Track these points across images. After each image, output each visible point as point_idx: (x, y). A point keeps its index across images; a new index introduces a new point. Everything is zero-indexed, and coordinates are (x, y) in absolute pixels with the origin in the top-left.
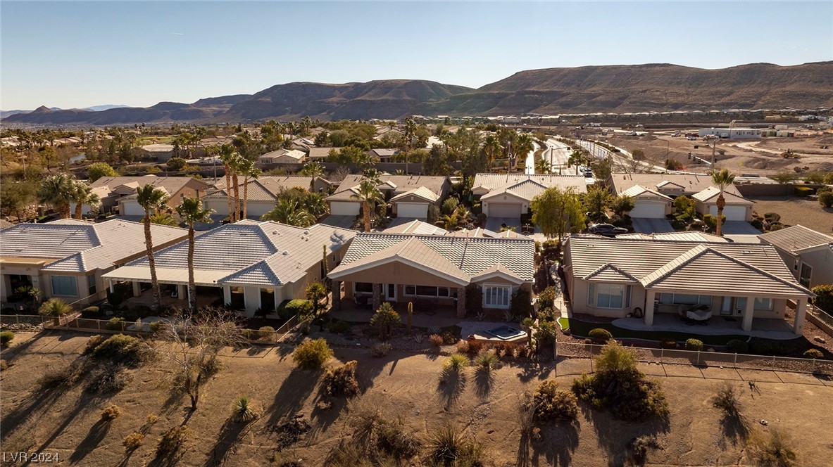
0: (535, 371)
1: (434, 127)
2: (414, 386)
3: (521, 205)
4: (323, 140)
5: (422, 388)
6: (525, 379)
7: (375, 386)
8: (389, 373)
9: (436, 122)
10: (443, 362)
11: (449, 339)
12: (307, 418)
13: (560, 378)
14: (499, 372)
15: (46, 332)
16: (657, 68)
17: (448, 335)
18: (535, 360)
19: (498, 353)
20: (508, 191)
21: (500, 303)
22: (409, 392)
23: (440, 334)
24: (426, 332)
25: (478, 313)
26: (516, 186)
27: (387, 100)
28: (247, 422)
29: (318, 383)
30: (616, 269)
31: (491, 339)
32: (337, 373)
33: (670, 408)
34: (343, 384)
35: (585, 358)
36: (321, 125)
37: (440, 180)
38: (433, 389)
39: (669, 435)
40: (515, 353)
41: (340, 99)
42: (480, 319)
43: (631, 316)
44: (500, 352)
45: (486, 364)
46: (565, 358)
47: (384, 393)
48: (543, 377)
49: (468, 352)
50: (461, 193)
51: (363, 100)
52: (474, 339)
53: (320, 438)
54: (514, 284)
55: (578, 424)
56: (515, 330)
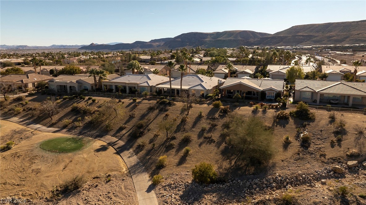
0: (279, 110)
1: (252, 50)
3: (284, 75)
4: (207, 55)
5: (247, 112)
6: (276, 112)
7: (235, 111)
8: (238, 109)
9: (253, 49)
10: (253, 108)
12: (217, 117)
13: (286, 111)
14: (269, 110)
15: (144, 99)
17: (255, 102)
19: (269, 107)
20: (280, 71)
21: (271, 97)
22: (244, 113)
23: (253, 102)
24: (249, 101)
25: (265, 100)
26: (283, 69)
27: (231, 40)
28: (202, 117)
29: (219, 110)
30: (309, 88)
31: (268, 104)
32: (224, 108)
33: (316, 118)
34: (226, 110)
35: (294, 108)
36: (203, 50)
37: (254, 67)
38: (250, 113)
39: (314, 123)
40: (274, 107)
41: (210, 39)
43: (313, 102)
45: (265, 108)
46: (288, 108)
47: (237, 113)
50: (262, 72)
51: (220, 40)
52: (263, 104)
53: (221, 120)
54: (276, 91)
55: (289, 120)
56: (275, 102)
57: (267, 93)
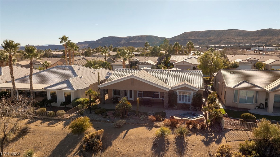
0: (212, 138)
2: (137, 146)
3: (190, 66)
5: (142, 148)
6: (207, 143)
7: (113, 145)
8: (122, 138)
10: (156, 131)
11: (159, 118)
13: (229, 143)
14: (189, 138)
16: (232, 31)
17: (159, 116)
18: (211, 131)
19: (188, 127)
20: (185, 61)
21: (186, 101)
22: (133, 150)
23: (154, 116)
24: (146, 114)
25: (175, 106)
26: (187, 59)
27: (140, 42)
29: (80, 143)
30: (249, 83)
31: (183, 119)
32: (91, 137)
34: (93, 144)
35: (242, 130)
37: (157, 58)
38: (148, 149)
40: (198, 127)
41: (124, 42)
42: (176, 109)
43: (258, 108)
44: (189, 126)
45: (182, 133)
46: (229, 130)
47: (117, 150)
48: (219, 142)
49: (170, 126)
50: (165, 63)
52: (174, 118)
54: (194, 90)
56: (196, 114)
57: (178, 92)
